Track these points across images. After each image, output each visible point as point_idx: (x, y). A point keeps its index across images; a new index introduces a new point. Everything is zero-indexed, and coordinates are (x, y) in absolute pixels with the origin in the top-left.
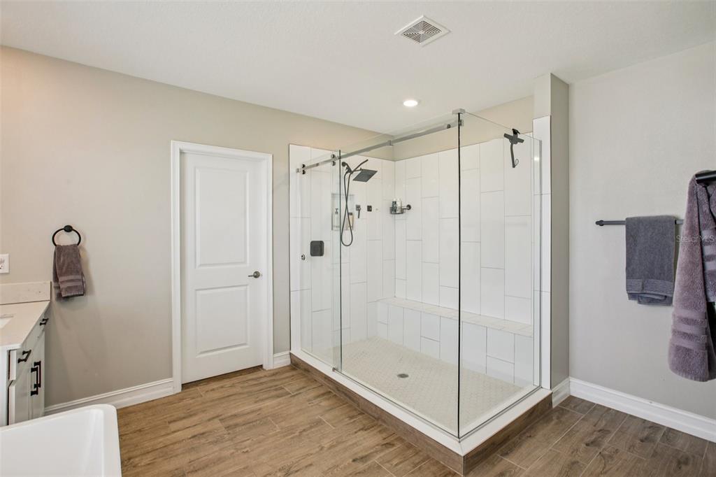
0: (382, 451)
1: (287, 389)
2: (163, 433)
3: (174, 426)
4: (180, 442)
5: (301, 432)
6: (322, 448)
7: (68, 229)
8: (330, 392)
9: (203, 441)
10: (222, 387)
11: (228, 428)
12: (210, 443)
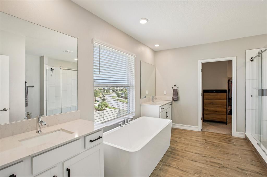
0: (254, 173)
1: (234, 143)
2: (190, 137)
3: (193, 137)
4: (192, 140)
5: (226, 153)
6: (229, 160)
7: (176, 85)
8: (253, 151)
9: (197, 142)
10: (213, 135)
11: (205, 143)
12: (198, 143)
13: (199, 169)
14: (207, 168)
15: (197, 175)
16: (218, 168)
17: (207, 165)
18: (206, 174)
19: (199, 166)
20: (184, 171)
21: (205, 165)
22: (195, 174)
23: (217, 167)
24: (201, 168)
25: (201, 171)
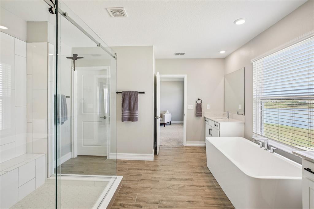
13: (182, 193)
14: (175, 196)
15: (181, 185)
16: (164, 199)
17: (175, 200)
18: (174, 189)
19: (183, 196)
20: (193, 186)
21: (177, 200)
22: (183, 186)
23: (164, 201)
24: (181, 195)
25: (179, 191)
